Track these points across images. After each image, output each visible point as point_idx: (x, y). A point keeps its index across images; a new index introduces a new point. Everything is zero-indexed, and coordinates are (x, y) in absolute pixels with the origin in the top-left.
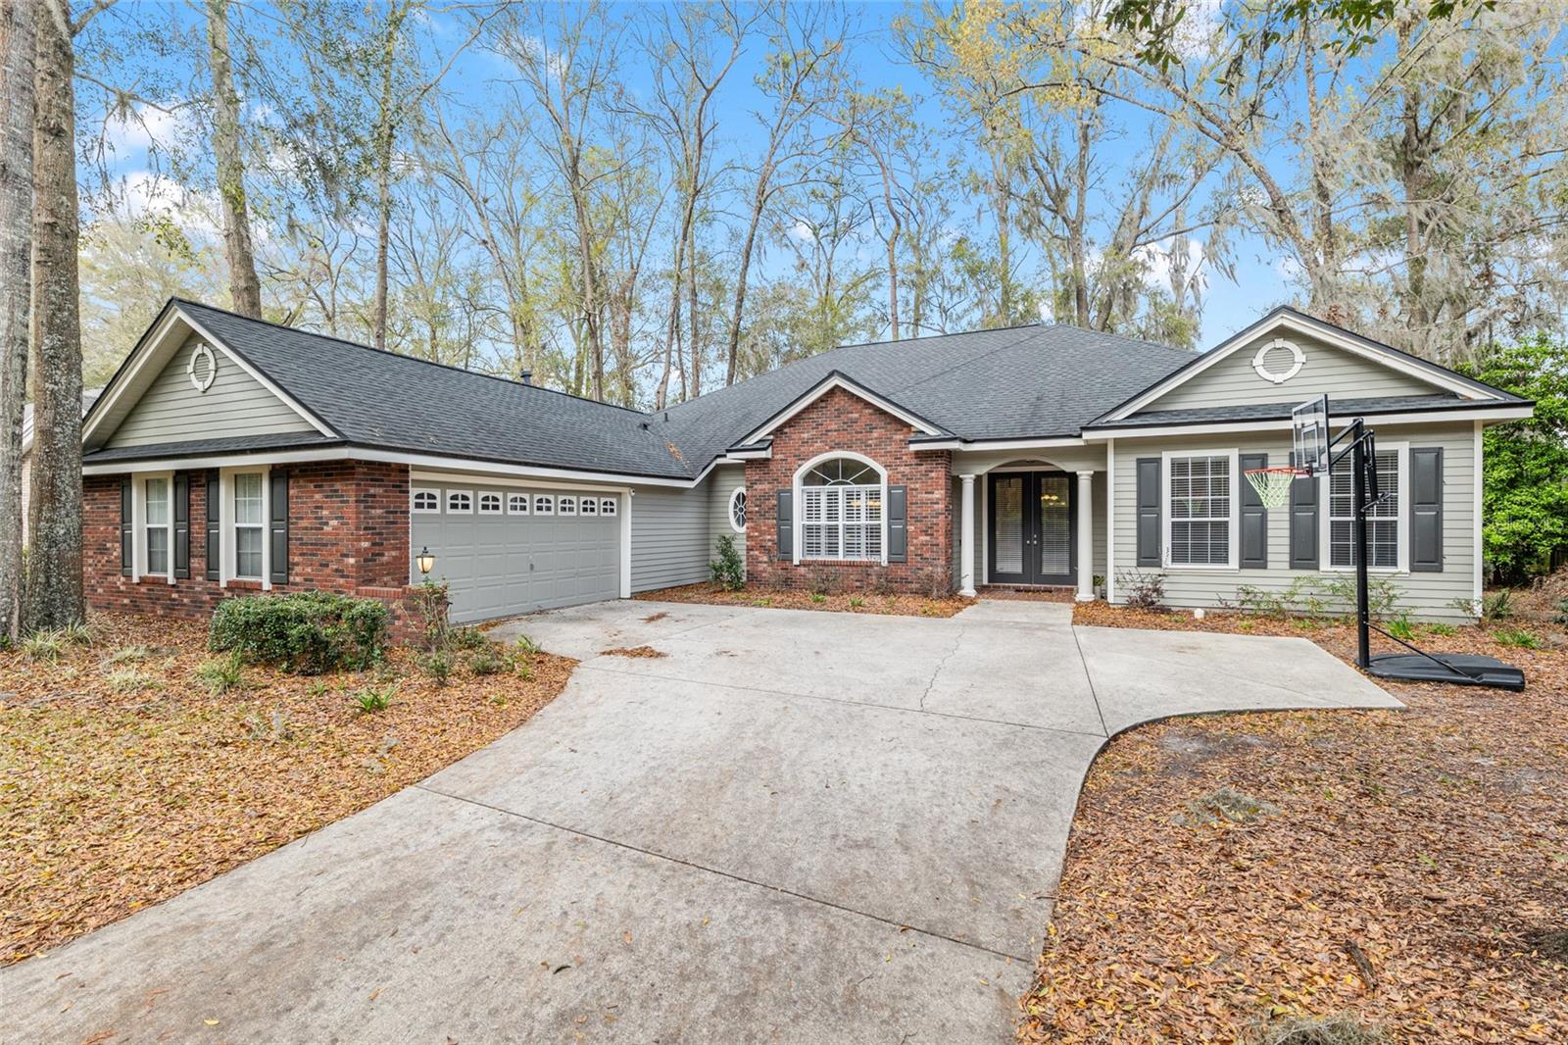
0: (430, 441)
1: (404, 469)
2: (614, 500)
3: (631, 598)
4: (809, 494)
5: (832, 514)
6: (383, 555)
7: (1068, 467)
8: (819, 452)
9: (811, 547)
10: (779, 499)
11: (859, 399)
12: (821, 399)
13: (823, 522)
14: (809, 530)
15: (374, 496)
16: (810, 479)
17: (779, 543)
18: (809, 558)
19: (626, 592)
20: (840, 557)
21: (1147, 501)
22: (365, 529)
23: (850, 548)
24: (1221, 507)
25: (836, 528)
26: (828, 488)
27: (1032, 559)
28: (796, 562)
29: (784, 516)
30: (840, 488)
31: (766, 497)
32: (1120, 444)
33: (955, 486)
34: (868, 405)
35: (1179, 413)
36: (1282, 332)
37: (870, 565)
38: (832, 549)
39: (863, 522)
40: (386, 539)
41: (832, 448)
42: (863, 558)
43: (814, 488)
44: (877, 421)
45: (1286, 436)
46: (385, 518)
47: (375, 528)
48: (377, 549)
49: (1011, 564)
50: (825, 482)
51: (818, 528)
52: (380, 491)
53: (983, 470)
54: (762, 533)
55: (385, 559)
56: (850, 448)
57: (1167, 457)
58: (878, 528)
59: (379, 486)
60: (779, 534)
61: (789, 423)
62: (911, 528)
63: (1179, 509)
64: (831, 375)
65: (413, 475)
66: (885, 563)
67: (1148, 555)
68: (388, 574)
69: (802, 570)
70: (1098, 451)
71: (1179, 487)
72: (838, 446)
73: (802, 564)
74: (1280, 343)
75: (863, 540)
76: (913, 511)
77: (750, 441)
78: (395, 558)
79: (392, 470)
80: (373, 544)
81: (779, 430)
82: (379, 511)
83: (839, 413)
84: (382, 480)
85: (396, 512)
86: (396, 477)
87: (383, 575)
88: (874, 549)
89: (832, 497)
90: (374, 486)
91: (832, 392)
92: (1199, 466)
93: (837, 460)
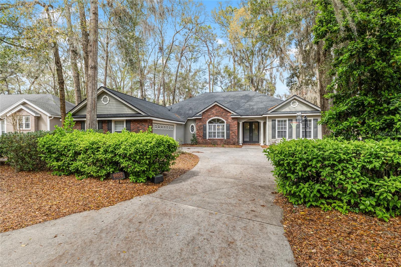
0: (156, 115)
1: (152, 120)
2: (172, 126)
4: (210, 126)
5: (215, 129)
7: (259, 121)
8: (212, 117)
9: (209, 136)
10: (203, 126)
11: (220, 107)
12: (212, 107)
13: (213, 131)
14: (209, 132)
16: (210, 122)
17: (203, 136)
18: (210, 138)
20: (216, 138)
21: (274, 128)
23: (218, 136)
24: (285, 128)
25: (215, 132)
26: (214, 124)
27: (251, 138)
28: (207, 139)
29: (205, 129)
30: (216, 124)
31: (201, 126)
32: (269, 117)
33: (238, 124)
34: (222, 108)
35: (279, 112)
36: (295, 99)
37: (223, 139)
38: (215, 136)
39: (221, 131)
41: (215, 116)
42: (221, 138)
43: (211, 124)
44: (224, 111)
45: (296, 116)
49: (247, 139)
50: (213, 123)
51: (212, 132)
53: (244, 121)
54: (200, 133)
56: (218, 116)
57: (277, 119)
58: (224, 132)
60: (204, 133)
61: (205, 111)
62: (231, 132)
63: (278, 128)
64: (215, 102)
65: (153, 122)
66: (225, 139)
67: (274, 137)
69: (209, 141)
70: (265, 118)
71: (279, 125)
72: (216, 116)
73: (209, 139)
74: (294, 101)
75: (221, 134)
76: (231, 129)
77: (198, 115)
81: (204, 113)
83: (216, 110)
84: (150, 123)
88: (223, 136)
89: (215, 126)
91: (215, 105)
92: (282, 121)
93: (216, 119)
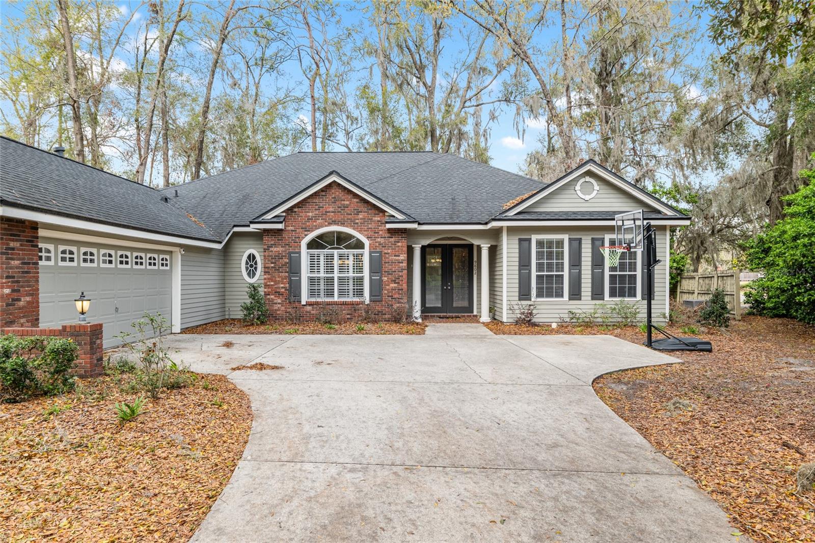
0: (55, 205)
1: (34, 226)
2: (168, 257)
3: (181, 333)
4: (312, 256)
5: (330, 269)
6: (19, 300)
7: (476, 242)
8: (321, 226)
9: (312, 293)
10: (290, 258)
11: (350, 192)
12: (322, 190)
13: (322, 274)
14: (311, 280)
15: (13, 249)
16: (312, 245)
17: (290, 290)
18: (313, 300)
19: (177, 328)
20: (336, 299)
21: (524, 263)
22: (7, 277)
23: (342, 293)
24: (560, 267)
25: (333, 279)
26: (326, 251)
27: (447, 296)
28: (303, 303)
29: (294, 269)
30: (336, 252)
31: (279, 256)
32: (511, 230)
33: (410, 251)
34: (356, 196)
35: (541, 213)
36: (589, 173)
37: (358, 304)
38: (330, 293)
39: (351, 274)
40: (22, 287)
41: (330, 224)
42: (351, 299)
43: (315, 251)
44: (362, 207)
46: (21, 268)
47: (13, 277)
48: (15, 295)
49: (434, 301)
50: (323, 247)
51: (319, 279)
52: (17, 244)
53: (426, 242)
54: (276, 282)
55: (21, 303)
56: (343, 224)
57: (534, 238)
58: (362, 279)
59: (17, 240)
60: (290, 282)
61: (297, 205)
62: (385, 279)
63: (540, 267)
64: (331, 173)
65: (42, 233)
66: (367, 301)
67: (524, 294)
68: (23, 317)
69: (309, 308)
70: (497, 233)
71: (540, 255)
72: (334, 223)
73: (309, 304)
74: (588, 179)
75: (351, 287)
76: (387, 267)
77: (269, 216)
78: (28, 302)
79: (26, 227)
80: (13, 291)
81: (290, 210)
82: (17, 263)
83: (335, 200)
84: (19, 236)
85: (29, 263)
86: (29, 233)
87: (20, 318)
88: (360, 293)
89: (330, 258)
90: (13, 240)
91: (330, 186)
92: (550, 243)
93: (333, 233)
